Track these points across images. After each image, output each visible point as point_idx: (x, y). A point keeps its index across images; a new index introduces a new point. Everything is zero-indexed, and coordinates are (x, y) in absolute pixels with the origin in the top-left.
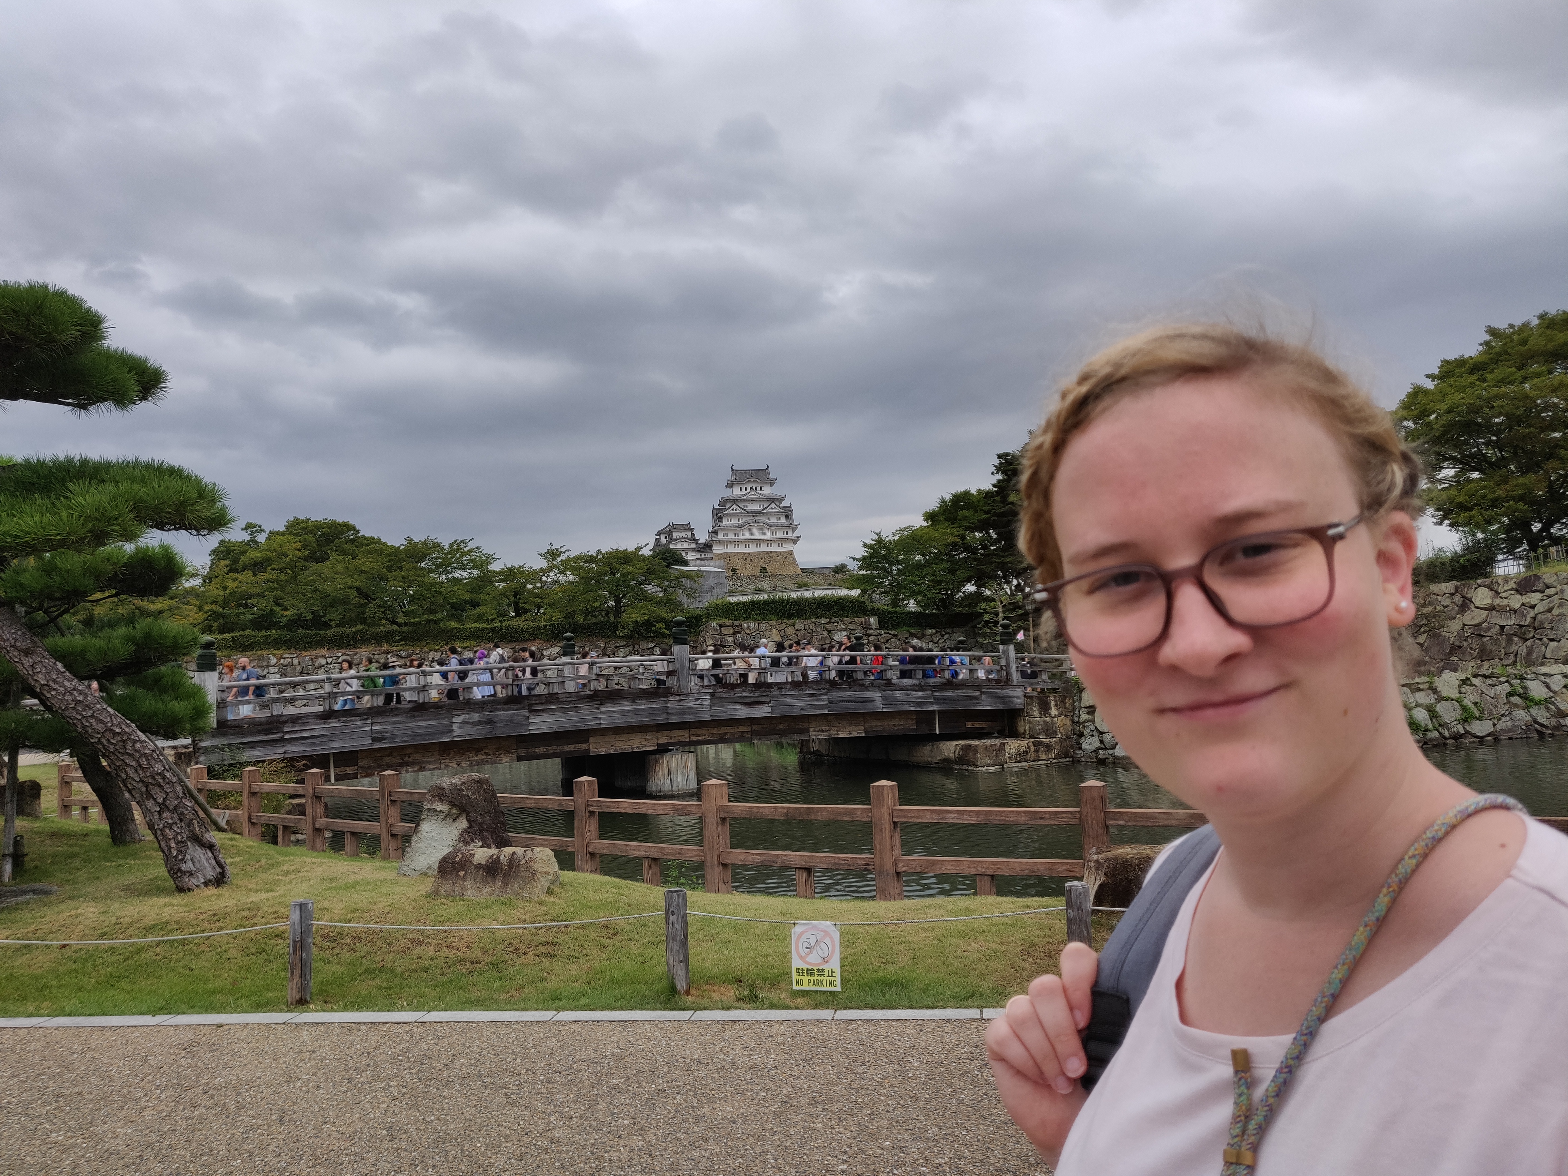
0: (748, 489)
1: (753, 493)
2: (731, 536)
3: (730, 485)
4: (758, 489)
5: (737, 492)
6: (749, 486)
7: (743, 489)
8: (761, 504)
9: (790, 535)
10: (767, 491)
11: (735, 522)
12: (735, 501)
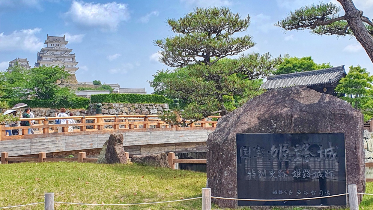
0: (55, 45)
1: (57, 47)
3: (46, 43)
4: (60, 45)
5: (49, 46)
7: (53, 45)
8: (61, 52)
9: (74, 66)
10: (64, 46)
11: (48, 59)
12: (48, 50)
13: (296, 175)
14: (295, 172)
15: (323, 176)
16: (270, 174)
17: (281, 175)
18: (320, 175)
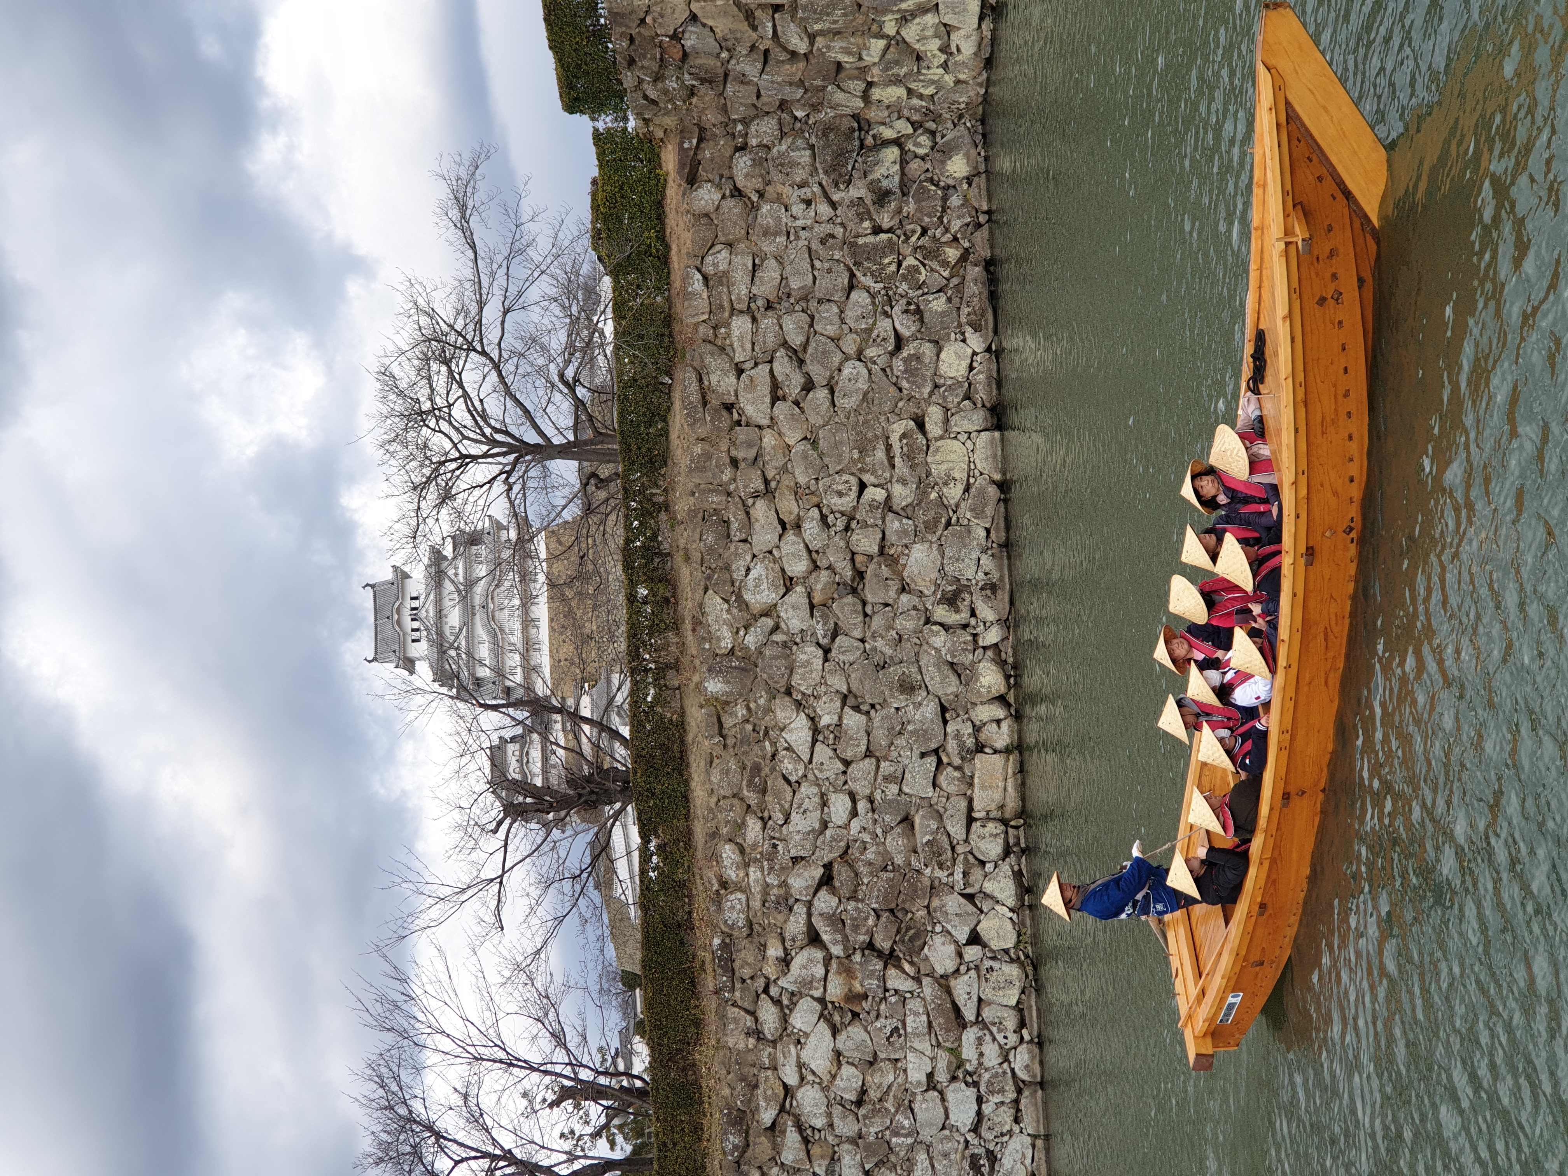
0: (416, 625)
1: (423, 614)
2: (514, 660)
4: (415, 604)
5: (421, 649)
6: (409, 624)
7: (416, 635)
8: (446, 597)
10: (419, 585)
11: (484, 651)
12: (442, 652)
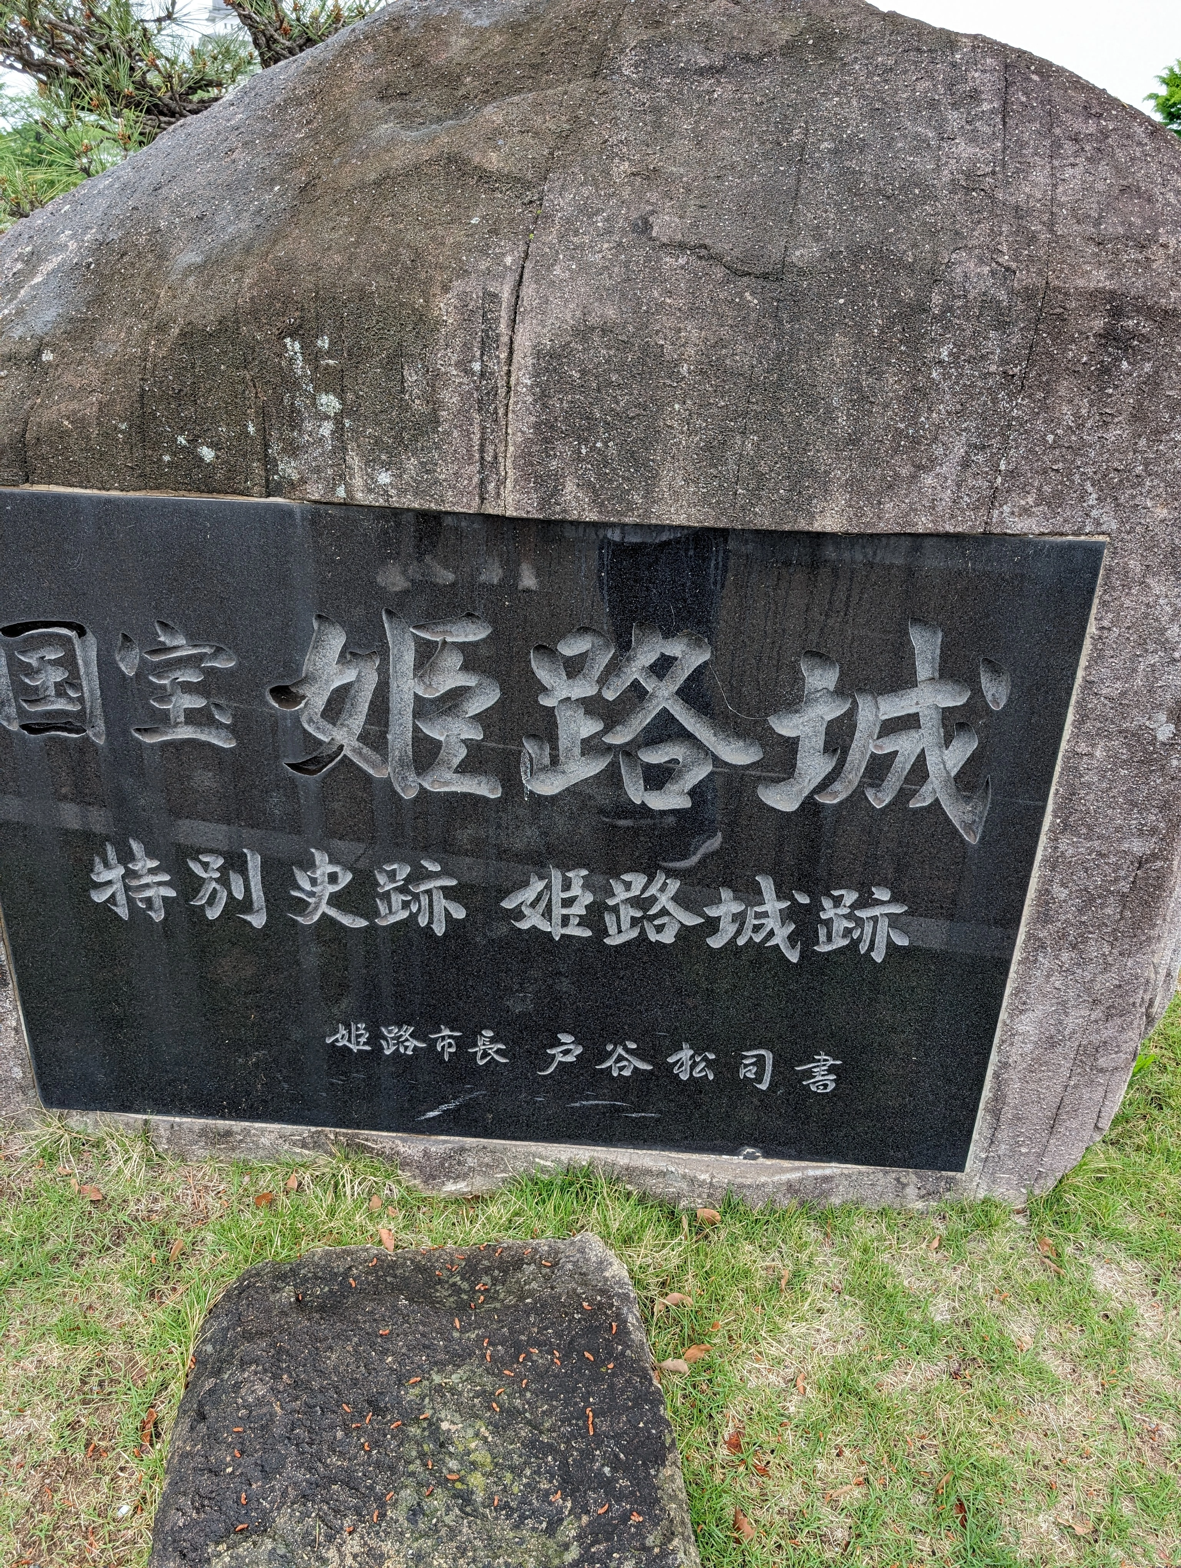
13: (547, 913)
14: (540, 885)
15: (792, 939)
16: (300, 888)
17: (406, 905)
18: (771, 933)
